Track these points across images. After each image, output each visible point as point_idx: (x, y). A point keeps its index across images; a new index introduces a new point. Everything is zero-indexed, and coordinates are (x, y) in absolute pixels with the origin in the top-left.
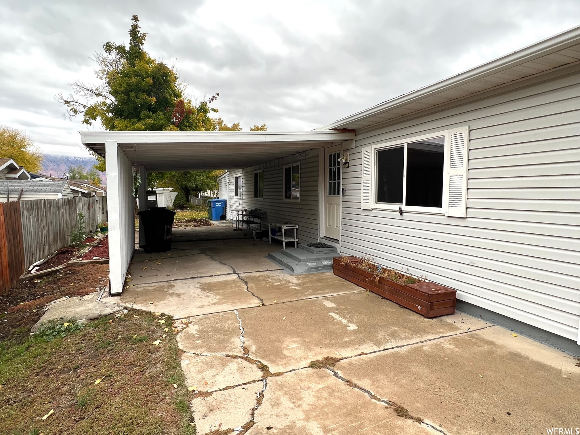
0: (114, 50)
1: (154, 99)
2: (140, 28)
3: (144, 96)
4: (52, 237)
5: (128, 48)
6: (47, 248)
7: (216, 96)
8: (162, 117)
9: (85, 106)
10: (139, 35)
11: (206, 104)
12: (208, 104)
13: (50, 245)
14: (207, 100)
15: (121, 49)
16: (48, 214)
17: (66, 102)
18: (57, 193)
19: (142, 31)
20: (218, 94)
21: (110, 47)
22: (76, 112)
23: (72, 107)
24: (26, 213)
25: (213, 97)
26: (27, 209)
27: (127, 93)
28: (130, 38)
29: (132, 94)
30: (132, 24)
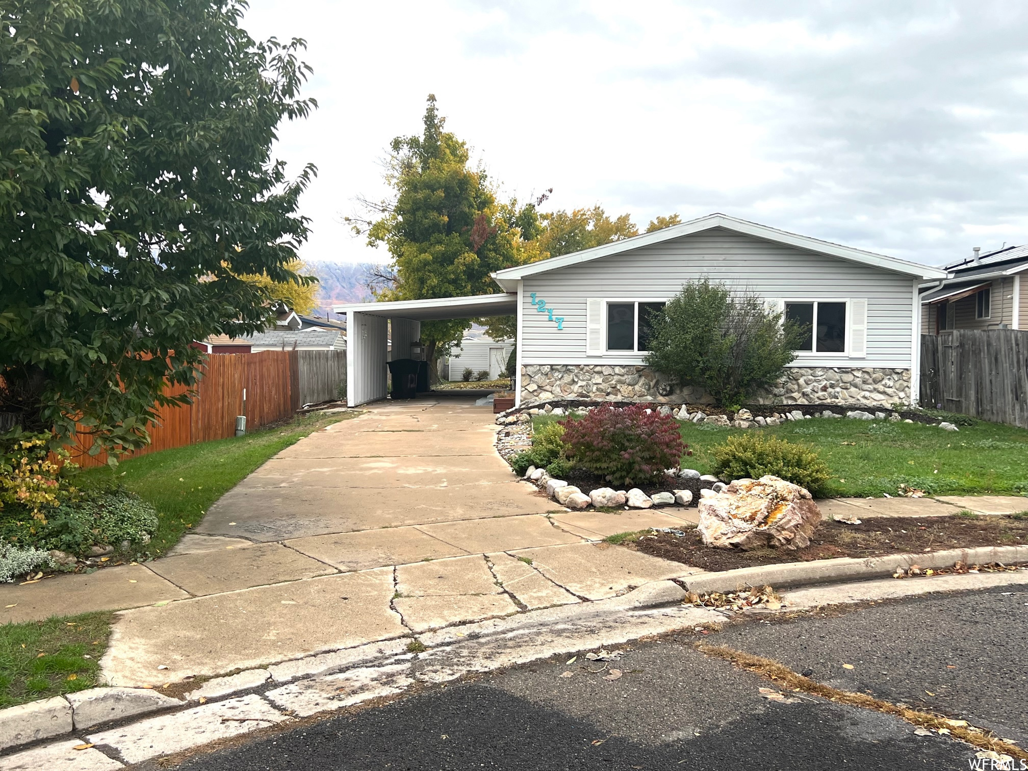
0: (405, 145)
1: (446, 219)
2: (437, 110)
3: (434, 215)
4: (320, 386)
5: (422, 140)
6: (316, 395)
7: (548, 194)
8: (457, 241)
9: (369, 223)
10: (436, 122)
11: (534, 206)
12: (537, 207)
13: (318, 395)
14: (534, 201)
15: (414, 143)
16: (318, 364)
17: (347, 219)
18: (328, 345)
19: (439, 114)
20: (551, 191)
21: (400, 142)
22: (358, 232)
23: (354, 225)
24: (302, 361)
25: (543, 196)
26: (303, 358)
27: (413, 211)
28: (424, 126)
29: (419, 214)
30: (428, 107)
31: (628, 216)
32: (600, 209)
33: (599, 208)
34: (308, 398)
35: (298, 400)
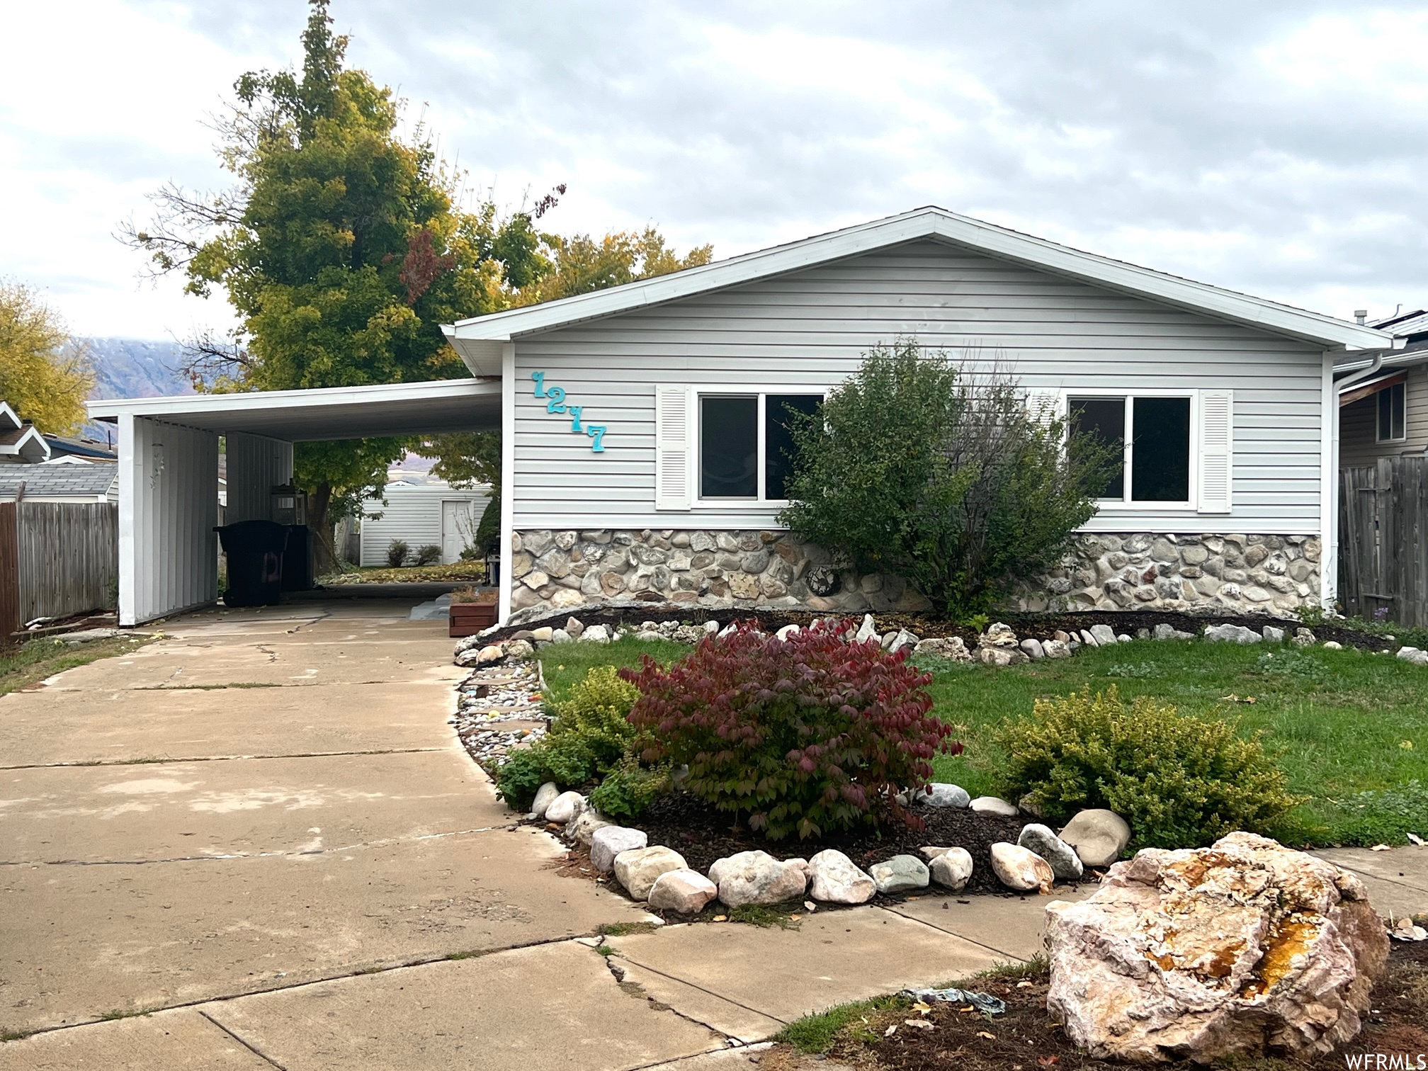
0: (265, 90)
1: (350, 236)
2: (331, 21)
3: (323, 228)
4: (69, 581)
5: (299, 80)
6: (59, 599)
7: (556, 195)
8: (372, 282)
9: (191, 247)
10: (328, 44)
11: (529, 219)
12: (534, 221)
13: (65, 598)
14: (529, 209)
15: (282, 85)
16: (64, 532)
17: (144, 238)
18: (96, 493)
19: (335, 29)
20: (562, 190)
21: (255, 83)
22: (167, 264)
23: (159, 249)
24: (25, 526)
25: (548, 199)
26: (27, 518)
27: (281, 220)
28: (304, 53)
29: (294, 225)
30: (312, 15)
31: (709, 249)
32: (657, 235)
33: (653, 232)
34: (40, 607)
35: (15, 611)
